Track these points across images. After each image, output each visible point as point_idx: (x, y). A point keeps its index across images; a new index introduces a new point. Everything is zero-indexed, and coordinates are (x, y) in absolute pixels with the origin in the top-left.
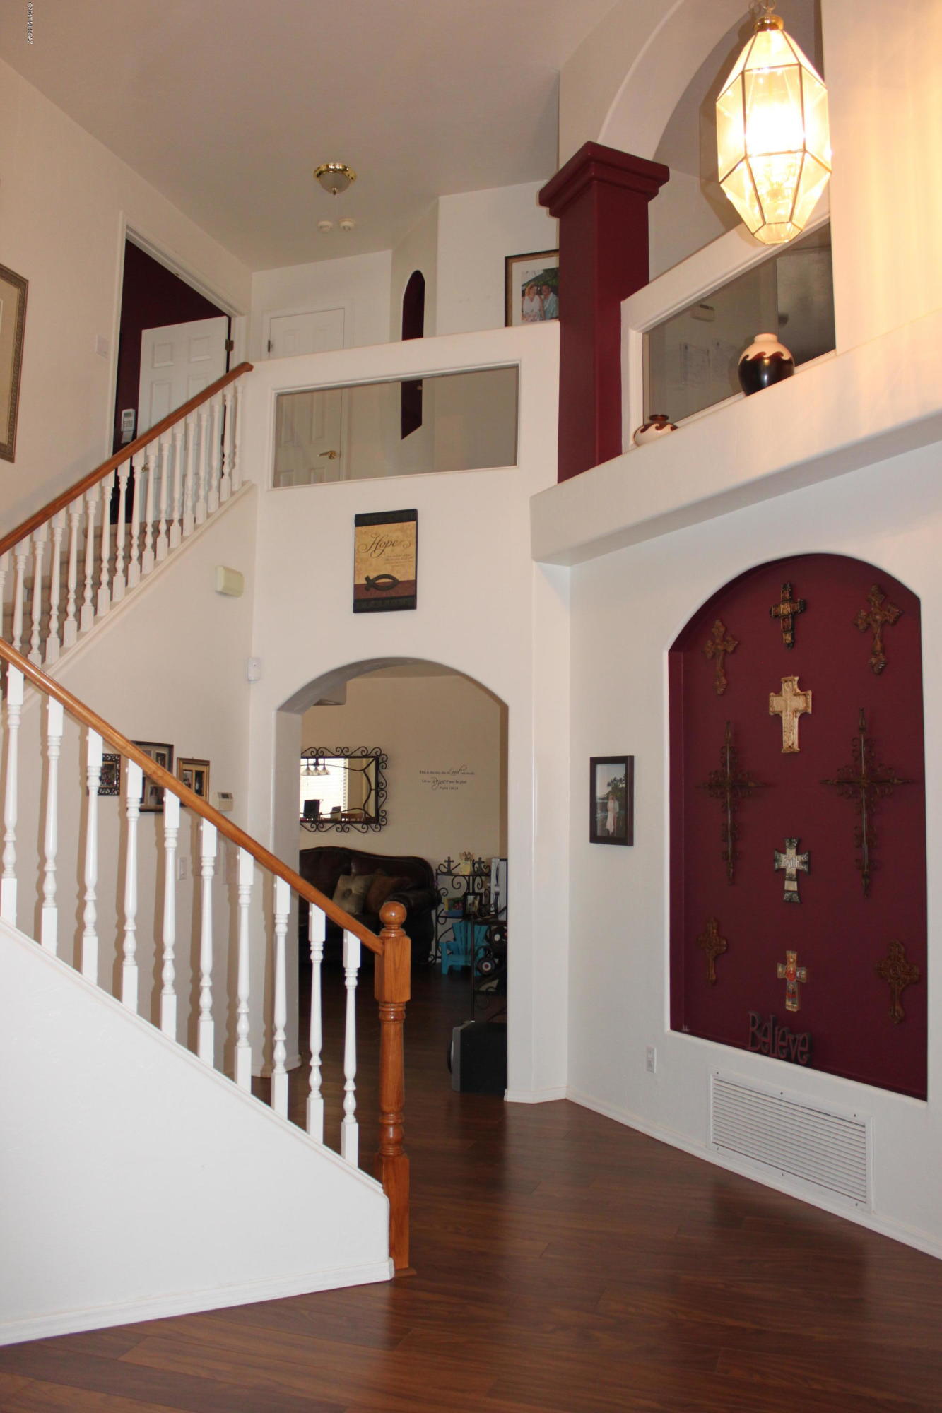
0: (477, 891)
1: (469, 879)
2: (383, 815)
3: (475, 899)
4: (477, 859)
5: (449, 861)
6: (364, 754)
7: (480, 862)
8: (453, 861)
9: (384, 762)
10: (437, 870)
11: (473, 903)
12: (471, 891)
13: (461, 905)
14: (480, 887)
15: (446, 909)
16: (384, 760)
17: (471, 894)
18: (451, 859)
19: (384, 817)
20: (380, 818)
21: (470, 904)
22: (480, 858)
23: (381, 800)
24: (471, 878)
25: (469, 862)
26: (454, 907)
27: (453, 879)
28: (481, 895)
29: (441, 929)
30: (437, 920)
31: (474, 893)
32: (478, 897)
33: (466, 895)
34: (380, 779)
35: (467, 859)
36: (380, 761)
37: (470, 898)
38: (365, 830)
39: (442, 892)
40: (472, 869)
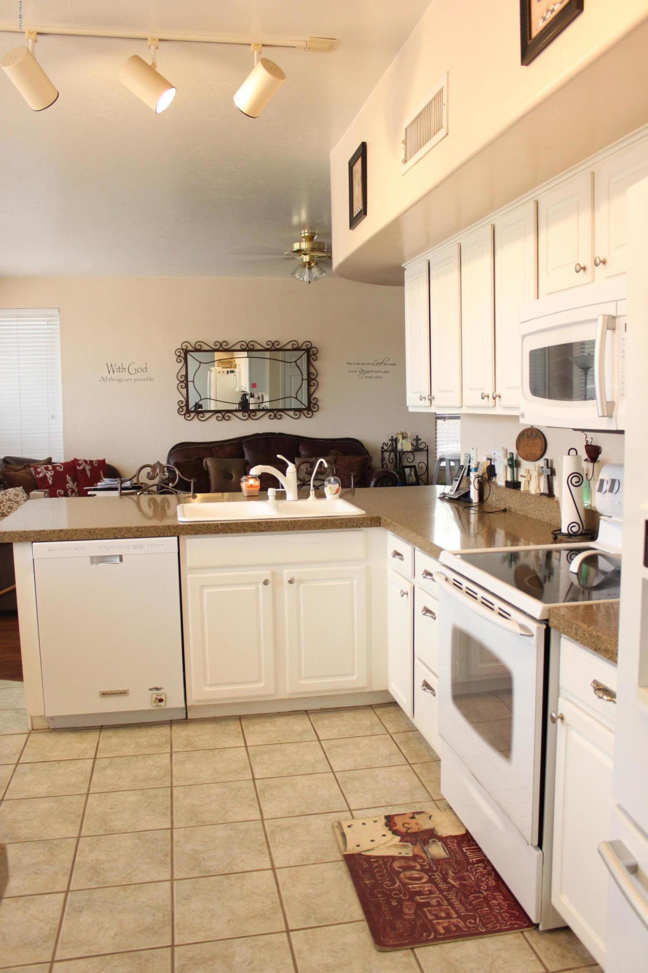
2: (314, 402)
6: (295, 347)
9: (314, 355)
11: (410, 474)
16: (315, 352)
19: (315, 404)
20: (312, 405)
21: (408, 476)
22: (416, 436)
23: (313, 389)
25: (407, 440)
28: (414, 468)
33: (402, 468)
34: (311, 371)
36: (311, 353)
38: (297, 417)
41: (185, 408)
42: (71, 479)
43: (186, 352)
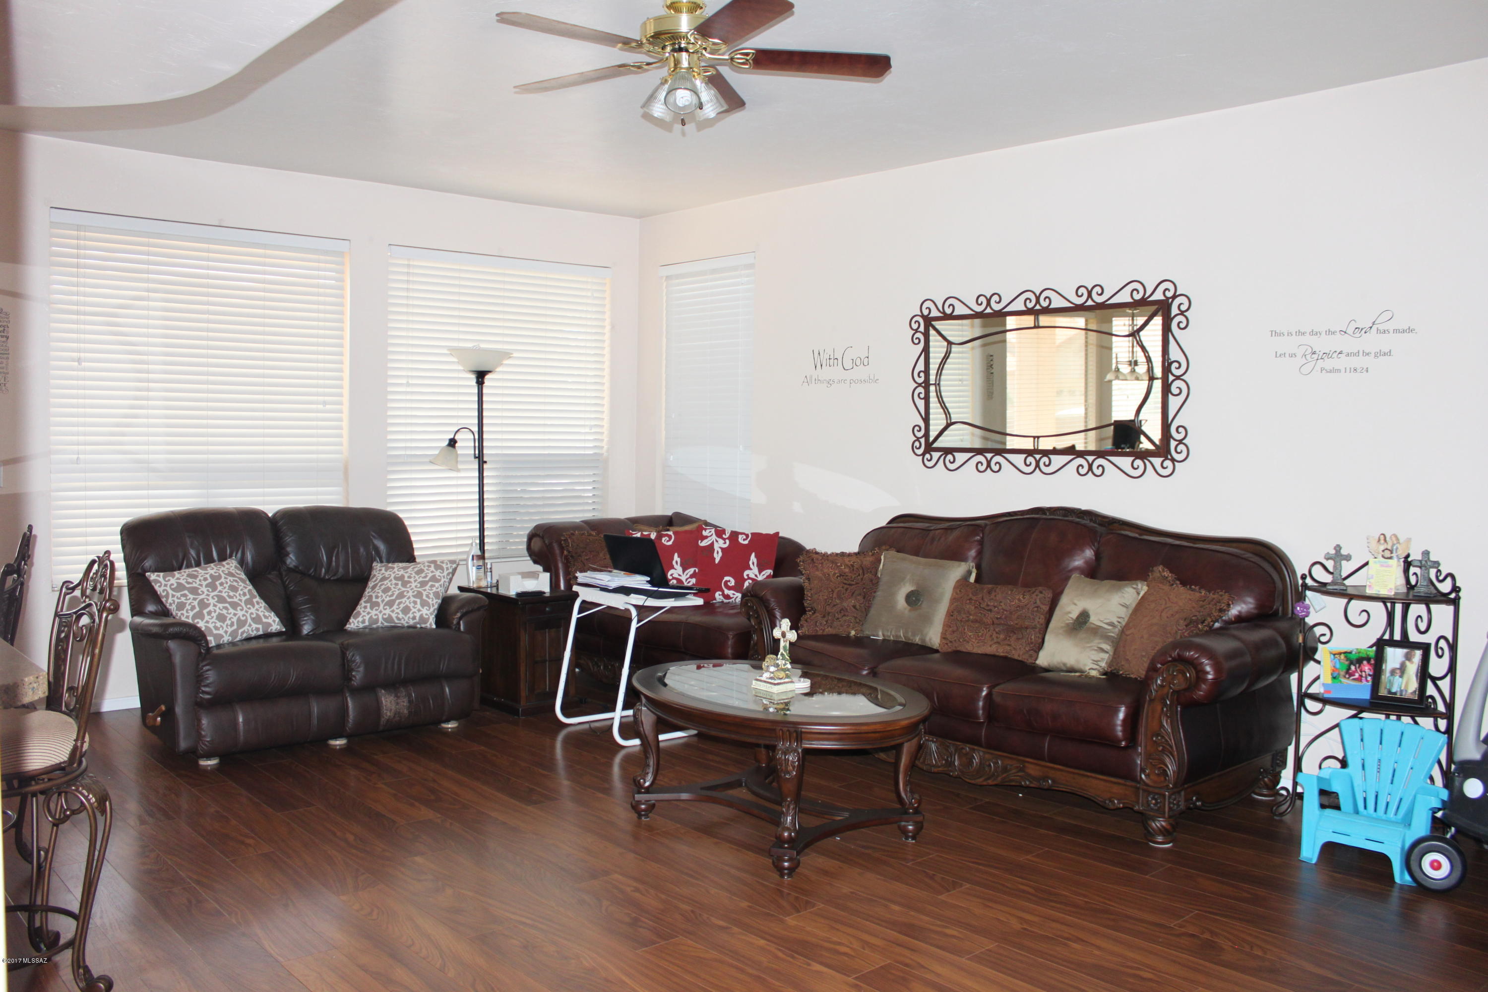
0: (1414, 637)
1: (1393, 607)
2: (1179, 437)
3: (1408, 657)
4: (1415, 556)
5: (1338, 556)
6: (1137, 297)
7: (1427, 563)
8: (1348, 558)
9: (1182, 313)
10: (1304, 577)
11: (1402, 669)
12: (1397, 636)
13: (1367, 668)
14: (1423, 627)
15: (1326, 678)
16: (1183, 308)
17: (1392, 643)
18: (1344, 552)
19: (1180, 442)
20: (1173, 444)
21: (1393, 672)
22: (1426, 553)
23: (1174, 403)
24: (1399, 608)
25: (1393, 562)
26: (1349, 673)
27: (1348, 603)
28: (1425, 648)
29: (1309, 726)
30: (1301, 703)
31: (1405, 643)
32: (1418, 654)
33: (1381, 645)
34: (1174, 353)
35: (1388, 555)
36: (1174, 311)
37: (1394, 656)
38: (1137, 473)
39: (1318, 631)
40: (1402, 581)
41: (923, 440)
42: (681, 562)
43: (929, 321)
